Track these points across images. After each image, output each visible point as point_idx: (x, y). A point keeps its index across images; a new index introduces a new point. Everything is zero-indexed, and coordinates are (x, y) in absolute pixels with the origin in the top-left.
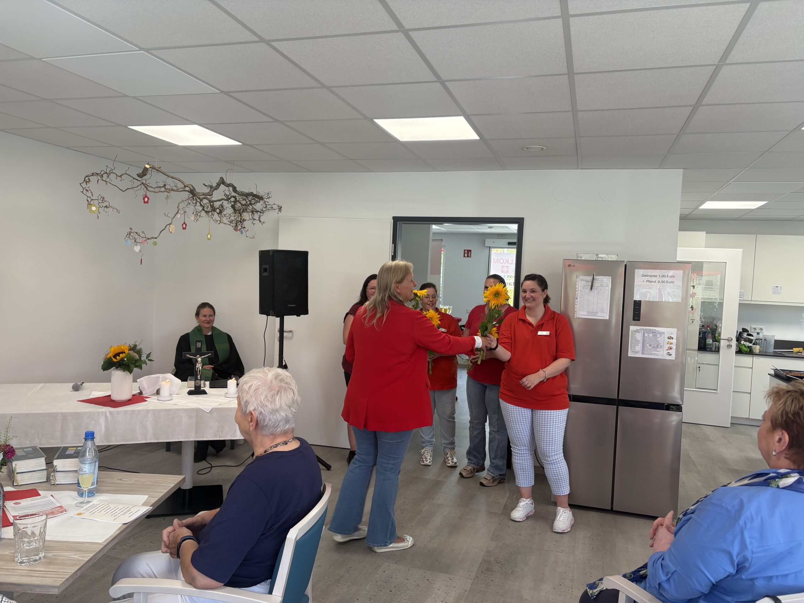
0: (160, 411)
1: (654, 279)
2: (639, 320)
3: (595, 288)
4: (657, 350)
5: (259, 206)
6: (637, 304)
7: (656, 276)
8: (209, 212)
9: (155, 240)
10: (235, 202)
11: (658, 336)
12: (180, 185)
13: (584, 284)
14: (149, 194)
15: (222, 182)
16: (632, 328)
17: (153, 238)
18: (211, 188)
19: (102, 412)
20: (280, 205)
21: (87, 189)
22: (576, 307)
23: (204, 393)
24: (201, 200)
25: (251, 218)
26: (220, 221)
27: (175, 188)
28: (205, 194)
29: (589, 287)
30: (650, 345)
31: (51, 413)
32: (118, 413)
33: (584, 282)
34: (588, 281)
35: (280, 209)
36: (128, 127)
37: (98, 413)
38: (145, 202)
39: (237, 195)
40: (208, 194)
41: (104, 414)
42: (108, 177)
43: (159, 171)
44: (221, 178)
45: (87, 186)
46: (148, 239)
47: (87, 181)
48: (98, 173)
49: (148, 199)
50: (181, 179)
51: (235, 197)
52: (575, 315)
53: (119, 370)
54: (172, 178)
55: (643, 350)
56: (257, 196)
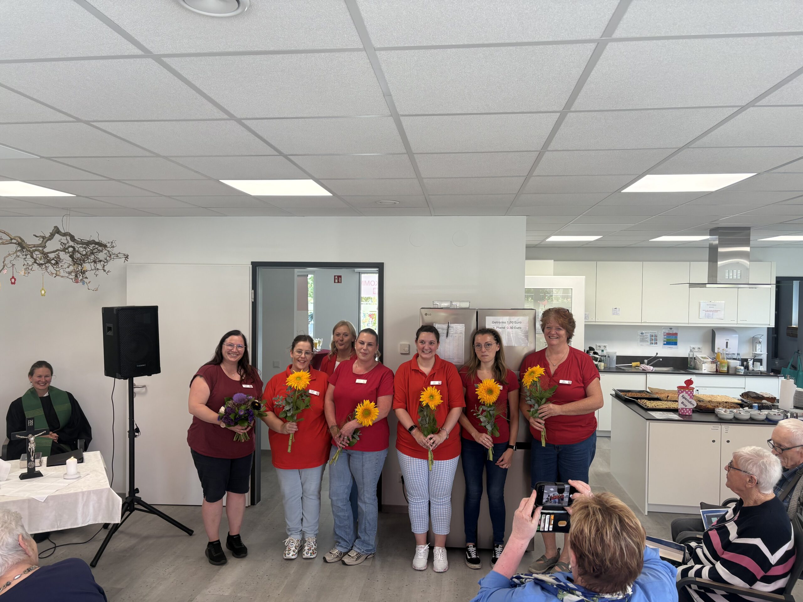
1: (503, 325)
3: (451, 335)
5: (101, 256)
7: (505, 323)
8: (42, 264)
10: (74, 252)
12: (5, 238)
15: (57, 231)
18: (43, 239)
20: (126, 253)
23: (39, 475)
24: (32, 252)
25: (93, 268)
26: (56, 274)
28: (36, 246)
29: (446, 335)
34: (444, 329)
35: (127, 257)
39: (75, 244)
40: (40, 245)
44: (56, 227)
50: (7, 231)
51: (73, 247)
56: (100, 244)
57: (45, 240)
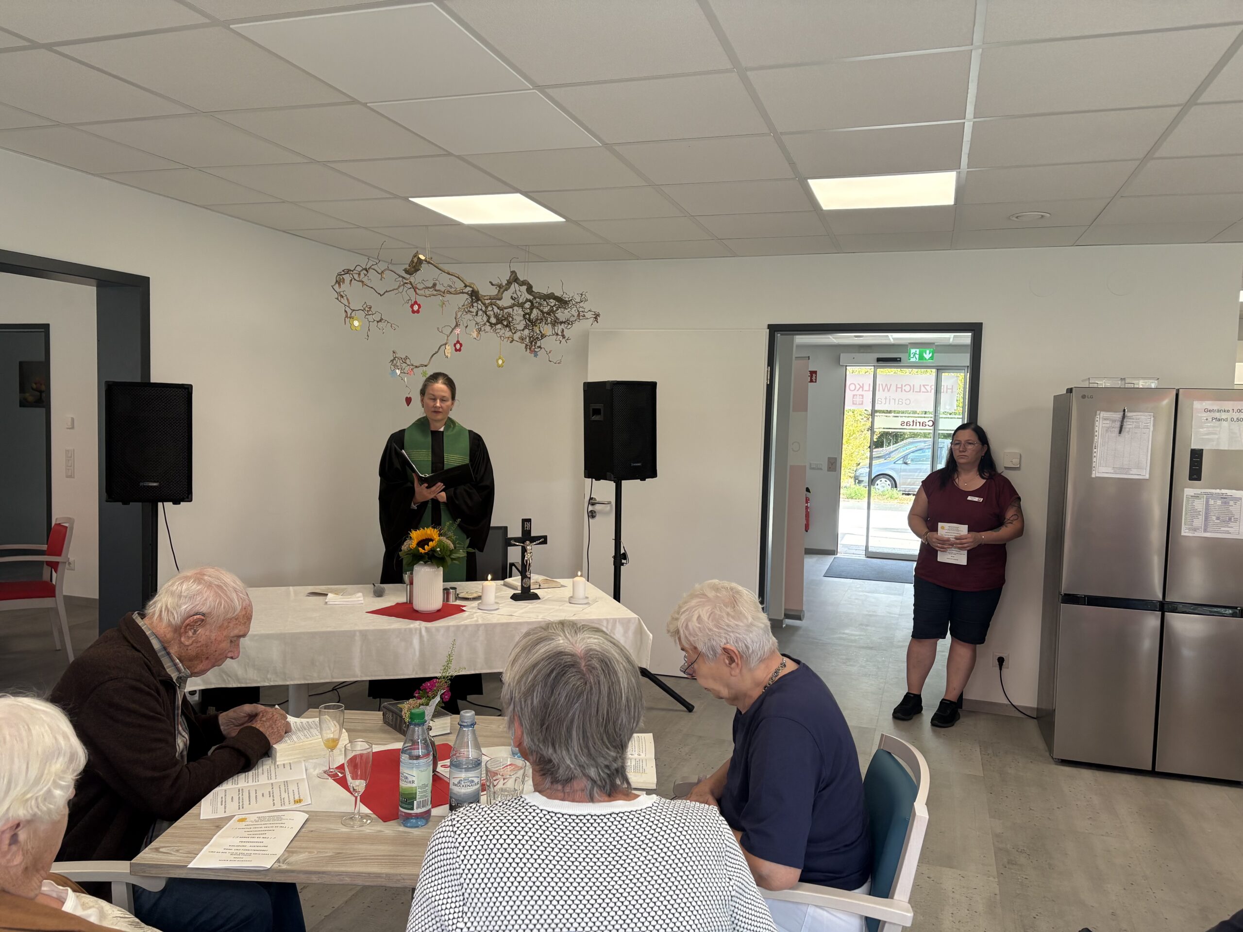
0: (494, 626)
1: (1224, 416)
2: (1199, 479)
3: (1127, 430)
4: (1230, 525)
5: (562, 314)
6: (1197, 456)
7: (1228, 411)
8: (495, 324)
9: (424, 368)
10: (531, 309)
11: (1231, 503)
12: (459, 285)
13: (1108, 425)
14: (420, 300)
15: (514, 279)
16: (1189, 492)
17: (422, 366)
18: (500, 288)
19: (416, 629)
20: (597, 311)
21: (342, 293)
22: (1094, 460)
23: (536, 597)
24: (486, 307)
25: (552, 332)
26: (512, 338)
27: (452, 290)
28: (492, 297)
29: (1117, 430)
30: (1218, 518)
31: (346, 631)
32: (438, 629)
33: (1108, 422)
34: (1114, 421)
35: (596, 317)
36: (410, 199)
37: (410, 630)
38: (413, 312)
39: (531, 298)
40: (496, 297)
41: (418, 632)
42: (365, 275)
43: (432, 264)
44: (513, 272)
45: (341, 290)
46: (416, 367)
47: (339, 282)
48: (352, 269)
49: (419, 306)
50: (461, 275)
51: (530, 301)
52: (1094, 472)
53: (429, 565)
54: (448, 274)
55: (1206, 526)
56: (559, 299)
57: (502, 290)
